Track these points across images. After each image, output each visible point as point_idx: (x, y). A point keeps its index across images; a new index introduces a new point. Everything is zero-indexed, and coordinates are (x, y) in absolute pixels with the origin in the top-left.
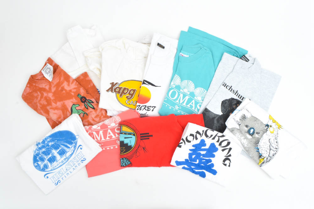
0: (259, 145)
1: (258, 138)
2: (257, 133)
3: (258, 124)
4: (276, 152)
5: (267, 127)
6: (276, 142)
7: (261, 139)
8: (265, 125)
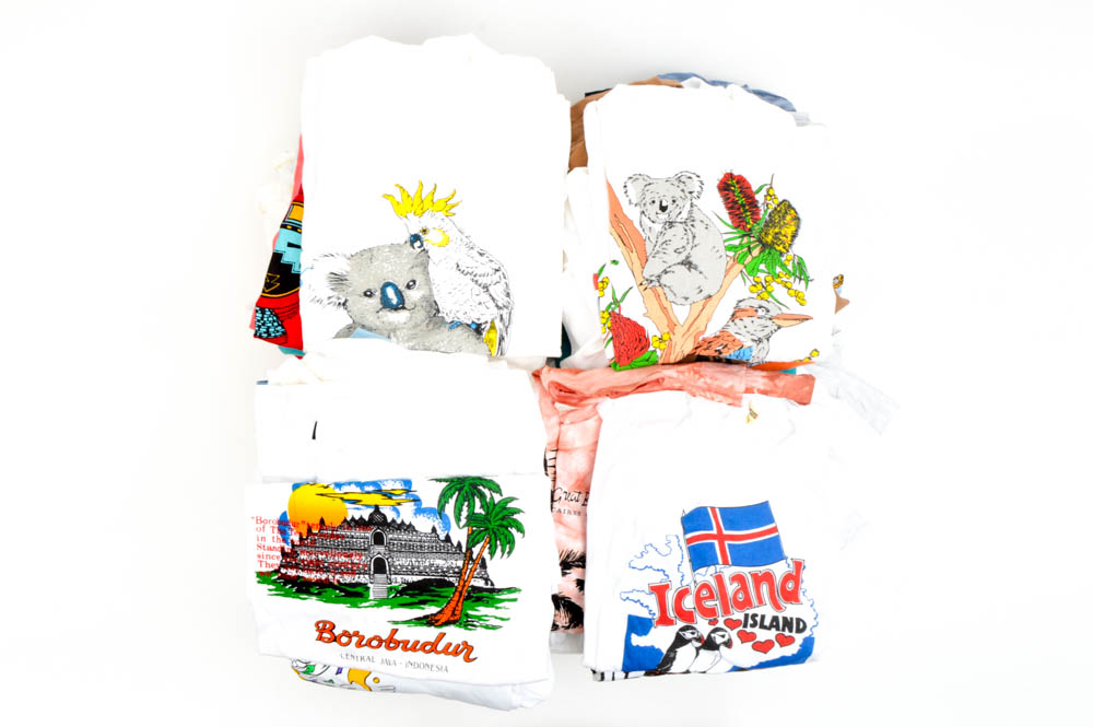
0: (444, 315)
1: (424, 298)
2: (408, 287)
3: (386, 260)
4: (503, 281)
5: (417, 244)
6: (481, 254)
7: (435, 292)
8: (409, 244)
